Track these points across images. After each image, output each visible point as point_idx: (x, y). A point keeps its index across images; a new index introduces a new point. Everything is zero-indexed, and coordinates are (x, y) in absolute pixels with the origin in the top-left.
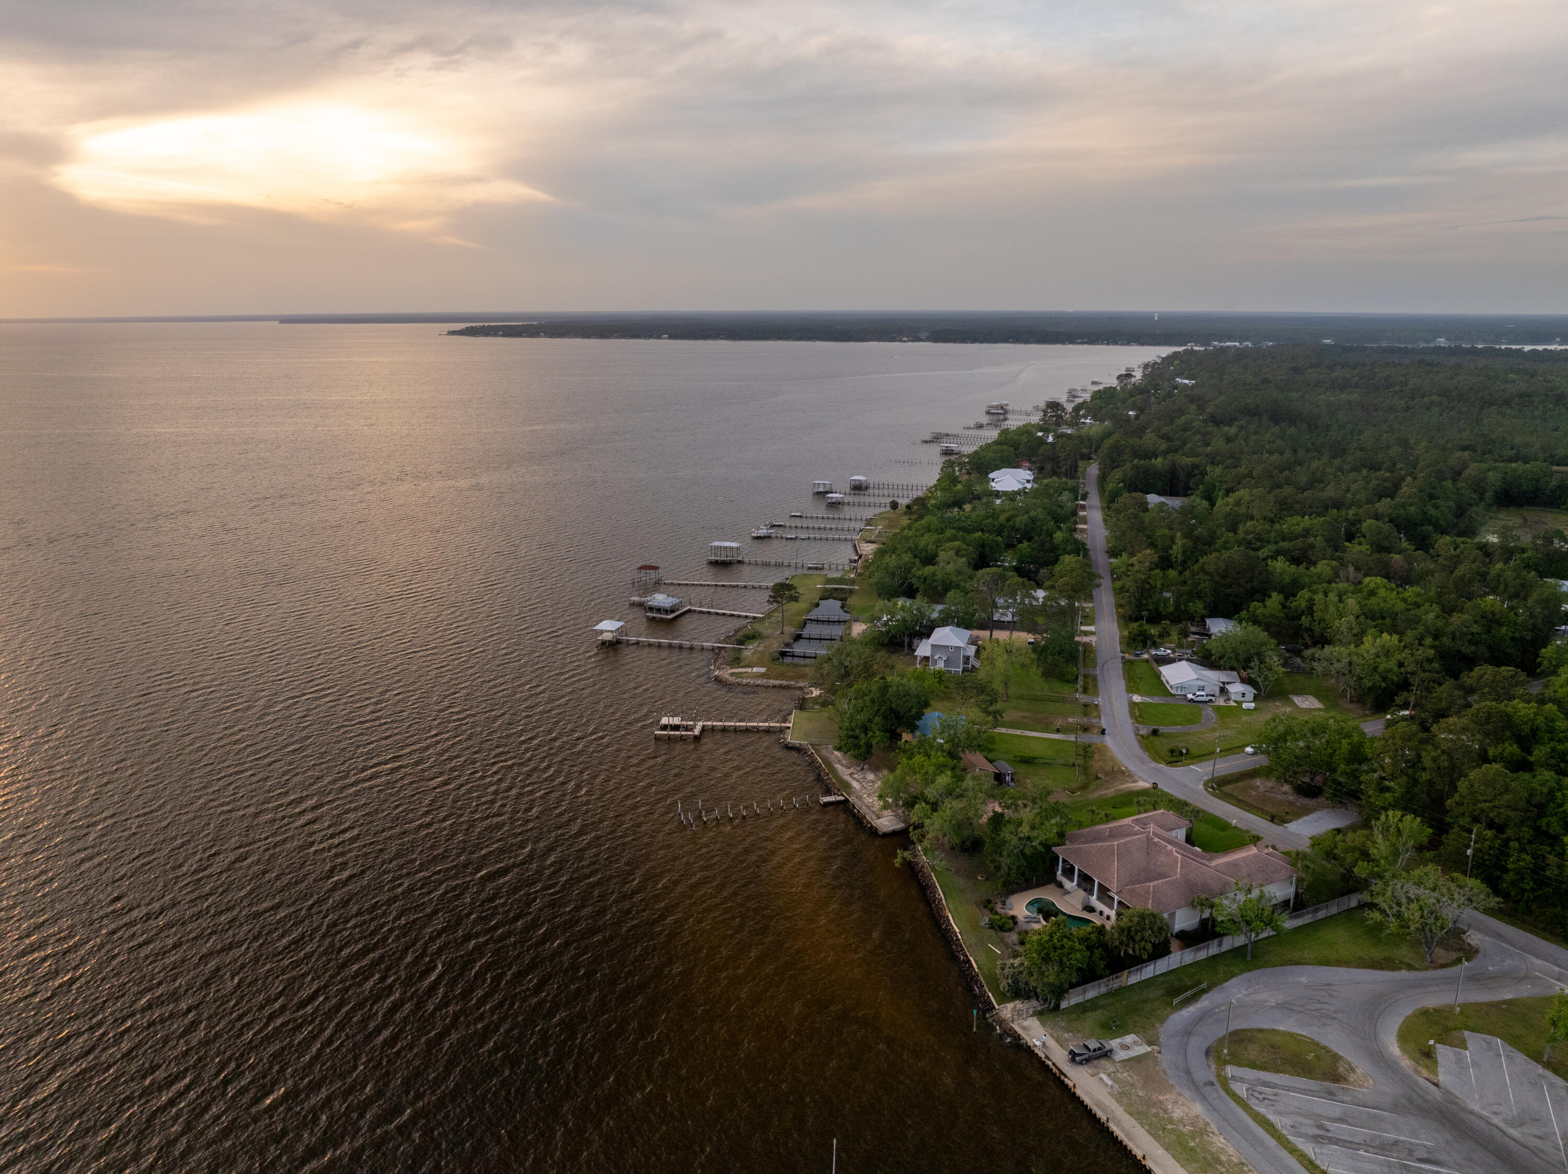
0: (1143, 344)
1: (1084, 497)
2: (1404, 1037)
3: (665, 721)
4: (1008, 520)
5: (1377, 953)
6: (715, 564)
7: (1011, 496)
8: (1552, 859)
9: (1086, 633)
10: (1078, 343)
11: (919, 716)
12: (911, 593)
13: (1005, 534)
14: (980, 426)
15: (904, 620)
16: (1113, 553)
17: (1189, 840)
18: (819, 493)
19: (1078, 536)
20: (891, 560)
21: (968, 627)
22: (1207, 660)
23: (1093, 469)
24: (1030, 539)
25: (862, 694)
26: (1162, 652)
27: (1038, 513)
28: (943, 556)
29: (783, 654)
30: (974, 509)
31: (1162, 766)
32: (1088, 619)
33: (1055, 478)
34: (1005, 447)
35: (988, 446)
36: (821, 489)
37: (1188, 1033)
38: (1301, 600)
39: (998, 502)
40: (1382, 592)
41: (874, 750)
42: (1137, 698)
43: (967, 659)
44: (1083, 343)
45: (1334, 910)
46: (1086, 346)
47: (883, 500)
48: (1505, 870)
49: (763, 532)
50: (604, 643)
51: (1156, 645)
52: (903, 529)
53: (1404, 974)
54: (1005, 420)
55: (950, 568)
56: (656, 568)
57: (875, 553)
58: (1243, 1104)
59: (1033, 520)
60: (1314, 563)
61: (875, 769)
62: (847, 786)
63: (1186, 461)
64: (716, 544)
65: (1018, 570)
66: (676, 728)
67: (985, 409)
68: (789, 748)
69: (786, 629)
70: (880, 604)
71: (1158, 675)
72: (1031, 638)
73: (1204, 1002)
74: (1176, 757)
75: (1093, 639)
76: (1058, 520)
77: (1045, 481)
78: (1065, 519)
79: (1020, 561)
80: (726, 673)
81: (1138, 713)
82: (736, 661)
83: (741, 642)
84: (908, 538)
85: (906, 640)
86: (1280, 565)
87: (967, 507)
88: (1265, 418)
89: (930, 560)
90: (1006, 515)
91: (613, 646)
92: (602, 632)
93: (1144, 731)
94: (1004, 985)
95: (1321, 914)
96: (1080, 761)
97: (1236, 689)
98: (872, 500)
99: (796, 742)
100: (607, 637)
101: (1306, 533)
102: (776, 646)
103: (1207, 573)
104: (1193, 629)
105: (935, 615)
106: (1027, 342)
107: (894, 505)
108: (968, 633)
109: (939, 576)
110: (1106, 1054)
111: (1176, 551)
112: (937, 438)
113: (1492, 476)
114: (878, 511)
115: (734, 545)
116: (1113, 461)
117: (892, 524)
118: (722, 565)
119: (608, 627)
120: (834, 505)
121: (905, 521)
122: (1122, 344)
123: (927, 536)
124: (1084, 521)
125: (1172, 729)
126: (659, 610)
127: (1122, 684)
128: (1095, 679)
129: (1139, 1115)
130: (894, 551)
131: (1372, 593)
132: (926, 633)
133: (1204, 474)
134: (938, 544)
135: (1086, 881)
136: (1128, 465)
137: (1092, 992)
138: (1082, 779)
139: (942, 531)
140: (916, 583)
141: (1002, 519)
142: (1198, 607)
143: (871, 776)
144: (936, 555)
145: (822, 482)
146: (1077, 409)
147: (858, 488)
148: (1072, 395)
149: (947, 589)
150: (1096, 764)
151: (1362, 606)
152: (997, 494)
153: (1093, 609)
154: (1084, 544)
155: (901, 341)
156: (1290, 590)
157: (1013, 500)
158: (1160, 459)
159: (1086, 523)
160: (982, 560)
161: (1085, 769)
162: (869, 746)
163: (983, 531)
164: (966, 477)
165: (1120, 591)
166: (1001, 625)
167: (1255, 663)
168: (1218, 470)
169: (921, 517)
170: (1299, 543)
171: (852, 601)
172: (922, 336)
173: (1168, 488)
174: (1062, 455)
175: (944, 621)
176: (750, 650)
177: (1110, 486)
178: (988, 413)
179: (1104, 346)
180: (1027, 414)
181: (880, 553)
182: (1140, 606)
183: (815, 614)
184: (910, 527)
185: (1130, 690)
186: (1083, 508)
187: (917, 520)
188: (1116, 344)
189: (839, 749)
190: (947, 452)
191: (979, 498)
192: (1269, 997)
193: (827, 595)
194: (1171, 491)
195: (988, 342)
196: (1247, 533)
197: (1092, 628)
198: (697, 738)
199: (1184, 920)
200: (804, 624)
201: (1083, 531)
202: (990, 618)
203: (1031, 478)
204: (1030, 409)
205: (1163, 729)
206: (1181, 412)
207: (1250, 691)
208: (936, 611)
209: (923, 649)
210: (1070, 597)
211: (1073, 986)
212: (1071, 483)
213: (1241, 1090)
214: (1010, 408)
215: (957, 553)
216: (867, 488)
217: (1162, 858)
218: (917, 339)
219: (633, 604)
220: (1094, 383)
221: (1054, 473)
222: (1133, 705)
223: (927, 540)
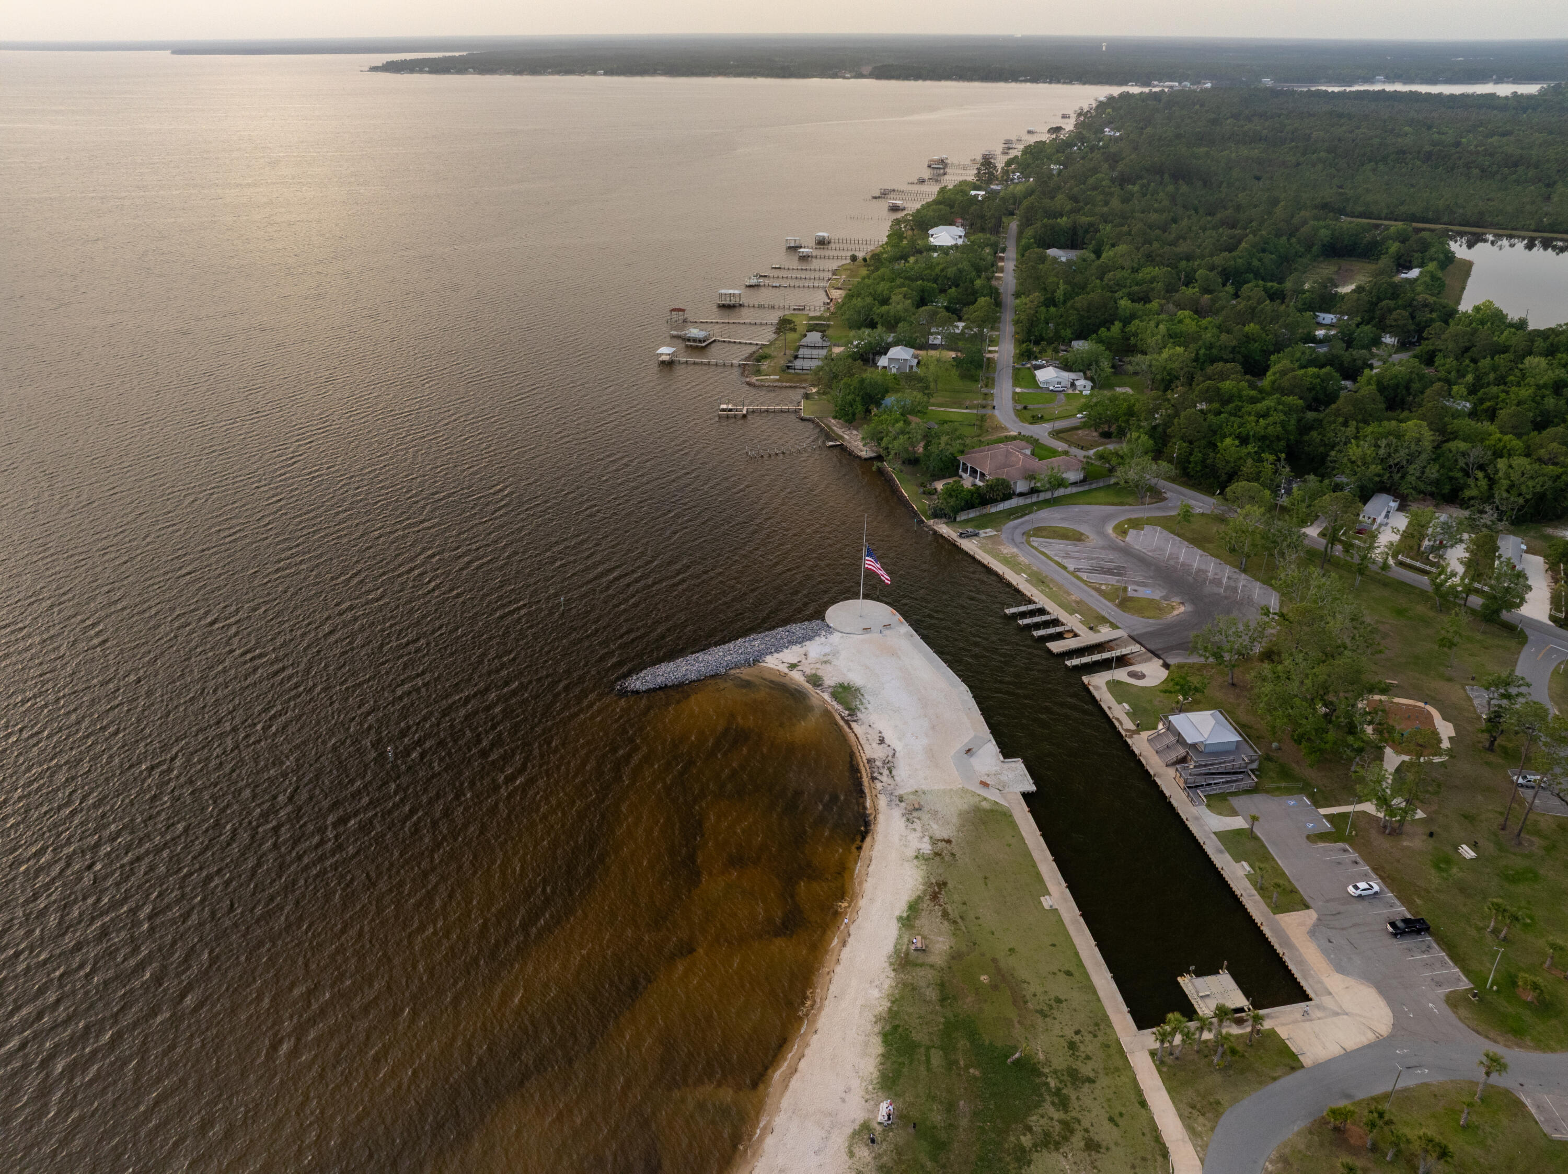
0: (1085, 83)
1: (1003, 250)
2: (1115, 528)
3: (723, 406)
4: (942, 270)
5: (1116, 500)
6: (723, 307)
7: (945, 250)
8: (1212, 455)
9: (990, 352)
10: (1021, 81)
11: (883, 398)
12: (873, 325)
13: (940, 281)
14: (922, 181)
15: (870, 343)
16: (1017, 295)
17: (1033, 454)
18: (790, 248)
19: (994, 283)
20: (858, 302)
21: (912, 347)
22: (1066, 366)
23: (1013, 225)
24: (957, 286)
25: (848, 386)
26: (1039, 362)
27: (965, 265)
28: (894, 298)
29: (788, 367)
30: (916, 262)
31: (1026, 425)
32: (993, 342)
33: (981, 235)
34: (942, 206)
35: (929, 205)
36: (793, 244)
37: (1016, 528)
38: (1132, 328)
39: (935, 255)
40: (1187, 321)
41: (857, 416)
42: (1018, 390)
43: (911, 367)
44: (1026, 81)
45: (1101, 484)
46: (1028, 85)
47: (844, 254)
48: (1190, 463)
49: (754, 281)
50: (663, 362)
51: (1036, 358)
52: (863, 278)
53: (1127, 507)
54: (945, 174)
55: (900, 307)
56: (683, 310)
57: (845, 297)
58: (1036, 549)
59: (960, 271)
60: (1150, 301)
61: (856, 429)
62: (842, 438)
63: (1084, 220)
64: (723, 291)
65: (947, 309)
66: (730, 410)
67: (927, 163)
68: (803, 419)
69: (788, 352)
70: (852, 333)
71: (1034, 376)
72: (953, 355)
73: (1026, 518)
74: (1036, 419)
75: (996, 356)
76: (979, 270)
77: (972, 238)
78: (986, 269)
79: (950, 302)
80: (754, 379)
81: (1016, 398)
82: (758, 372)
83: (758, 361)
84: (869, 286)
85: (871, 356)
86: (1124, 303)
87: (912, 260)
88: (1166, 176)
89: (885, 301)
90: (941, 267)
91: (668, 365)
92: (661, 354)
93: (1019, 407)
94: (929, 512)
95: (1094, 486)
96: (978, 423)
97: (1081, 382)
98: (835, 253)
99: (807, 416)
100: (666, 358)
101: (1153, 280)
102: (783, 362)
103: (1076, 309)
104: (1063, 348)
105: (890, 340)
106: (971, 79)
107: (854, 258)
108: (912, 351)
109: (892, 313)
110: (976, 535)
111: (1059, 294)
112: (884, 194)
113: (1323, 232)
114: (840, 263)
115: (737, 292)
116: (1028, 220)
117: (853, 274)
118: (728, 307)
119: (665, 351)
120: (804, 258)
121: (864, 272)
122: (1064, 83)
123: (882, 284)
124: (1001, 270)
125: (1036, 406)
126: (694, 341)
127: (1010, 382)
128: (993, 380)
129: (989, 552)
130: (859, 295)
131: (1180, 322)
132: (885, 351)
133: (1097, 231)
134: (891, 289)
135: (974, 472)
136: (1039, 224)
137: (972, 514)
138: (979, 432)
139: (893, 280)
140: (876, 319)
141: (937, 270)
142: (1068, 333)
143: (855, 432)
144: (889, 298)
145: (793, 239)
146: (1009, 163)
147: (822, 243)
148: (1008, 148)
149: (897, 323)
150: (987, 424)
151: (1168, 330)
152: (935, 248)
153: (998, 336)
154: (997, 289)
155: (844, 78)
156: (1127, 321)
157: (947, 254)
158: (1064, 219)
159: (1002, 271)
160: (922, 301)
161: (981, 427)
162: (854, 414)
163: (923, 280)
164: (910, 233)
165: (1017, 322)
166: (934, 347)
167: (1094, 367)
168: (1109, 227)
169: (877, 269)
170: (1144, 287)
171: (829, 332)
172: (866, 70)
173: (1069, 243)
174: (988, 214)
175: (896, 343)
176: (765, 365)
177: (1024, 241)
178: (929, 166)
179: (1047, 85)
180: (965, 168)
181: (850, 297)
182: (1029, 332)
183: (804, 341)
184: (868, 277)
185: (1015, 385)
186: (1002, 259)
187: (873, 272)
188: (1058, 82)
189: (835, 417)
190: (894, 209)
191: (920, 252)
192: (1057, 516)
193: (812, 328)
194: (1072, 244)
195: (932, 79)
196: (1110, 280)
197: (996, 349)
198: (744, 416)
199: (1021, 487)
200: (798, 349)
201: (999, 278)
202: (927, 342)
203: (963, 234)
204: (968, 162)
205: (1030, 406)
206: (1095, 170)
207: (1089, 384)
208: (890, 338)
209: (883, 361)
210: (979, 326)
211: (963, 510)
212: (993, 238)
213: (1035, 544)
214: (949, 161)
215: (905, 297)
216: (829, 243)
217: (1013, 459)
218: (860, 76)
219: (674, 337)
220: (1029, 132)
221: (983, 230)
222: (1015, 393)
223: (883, 287)
